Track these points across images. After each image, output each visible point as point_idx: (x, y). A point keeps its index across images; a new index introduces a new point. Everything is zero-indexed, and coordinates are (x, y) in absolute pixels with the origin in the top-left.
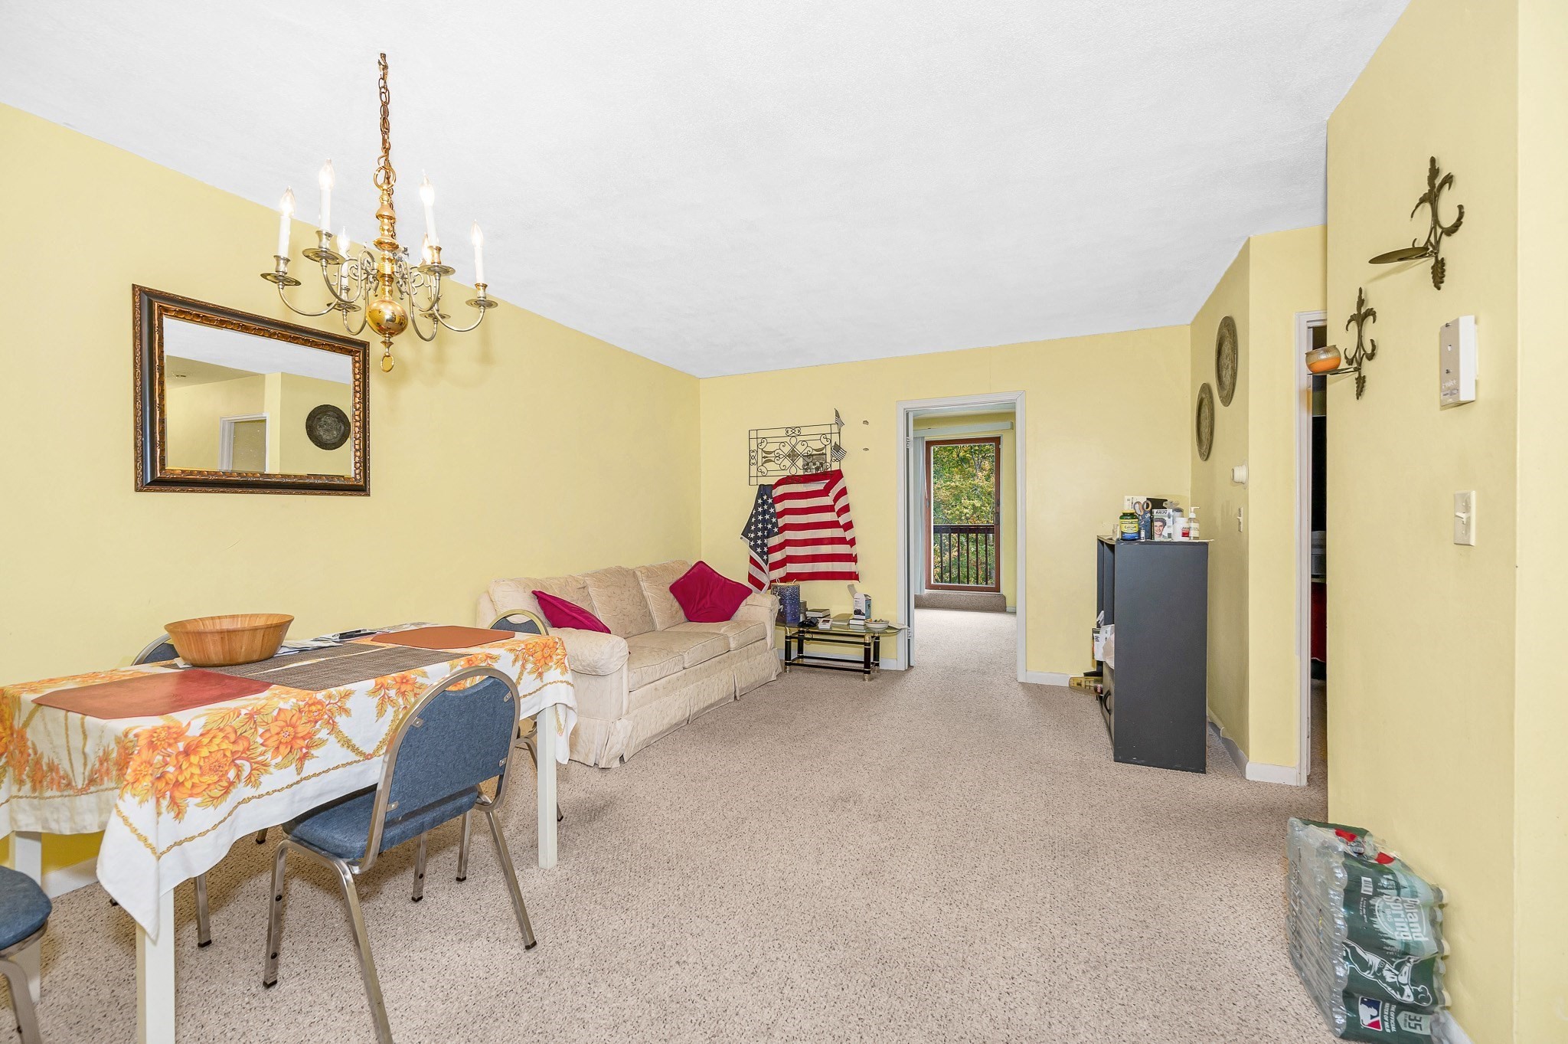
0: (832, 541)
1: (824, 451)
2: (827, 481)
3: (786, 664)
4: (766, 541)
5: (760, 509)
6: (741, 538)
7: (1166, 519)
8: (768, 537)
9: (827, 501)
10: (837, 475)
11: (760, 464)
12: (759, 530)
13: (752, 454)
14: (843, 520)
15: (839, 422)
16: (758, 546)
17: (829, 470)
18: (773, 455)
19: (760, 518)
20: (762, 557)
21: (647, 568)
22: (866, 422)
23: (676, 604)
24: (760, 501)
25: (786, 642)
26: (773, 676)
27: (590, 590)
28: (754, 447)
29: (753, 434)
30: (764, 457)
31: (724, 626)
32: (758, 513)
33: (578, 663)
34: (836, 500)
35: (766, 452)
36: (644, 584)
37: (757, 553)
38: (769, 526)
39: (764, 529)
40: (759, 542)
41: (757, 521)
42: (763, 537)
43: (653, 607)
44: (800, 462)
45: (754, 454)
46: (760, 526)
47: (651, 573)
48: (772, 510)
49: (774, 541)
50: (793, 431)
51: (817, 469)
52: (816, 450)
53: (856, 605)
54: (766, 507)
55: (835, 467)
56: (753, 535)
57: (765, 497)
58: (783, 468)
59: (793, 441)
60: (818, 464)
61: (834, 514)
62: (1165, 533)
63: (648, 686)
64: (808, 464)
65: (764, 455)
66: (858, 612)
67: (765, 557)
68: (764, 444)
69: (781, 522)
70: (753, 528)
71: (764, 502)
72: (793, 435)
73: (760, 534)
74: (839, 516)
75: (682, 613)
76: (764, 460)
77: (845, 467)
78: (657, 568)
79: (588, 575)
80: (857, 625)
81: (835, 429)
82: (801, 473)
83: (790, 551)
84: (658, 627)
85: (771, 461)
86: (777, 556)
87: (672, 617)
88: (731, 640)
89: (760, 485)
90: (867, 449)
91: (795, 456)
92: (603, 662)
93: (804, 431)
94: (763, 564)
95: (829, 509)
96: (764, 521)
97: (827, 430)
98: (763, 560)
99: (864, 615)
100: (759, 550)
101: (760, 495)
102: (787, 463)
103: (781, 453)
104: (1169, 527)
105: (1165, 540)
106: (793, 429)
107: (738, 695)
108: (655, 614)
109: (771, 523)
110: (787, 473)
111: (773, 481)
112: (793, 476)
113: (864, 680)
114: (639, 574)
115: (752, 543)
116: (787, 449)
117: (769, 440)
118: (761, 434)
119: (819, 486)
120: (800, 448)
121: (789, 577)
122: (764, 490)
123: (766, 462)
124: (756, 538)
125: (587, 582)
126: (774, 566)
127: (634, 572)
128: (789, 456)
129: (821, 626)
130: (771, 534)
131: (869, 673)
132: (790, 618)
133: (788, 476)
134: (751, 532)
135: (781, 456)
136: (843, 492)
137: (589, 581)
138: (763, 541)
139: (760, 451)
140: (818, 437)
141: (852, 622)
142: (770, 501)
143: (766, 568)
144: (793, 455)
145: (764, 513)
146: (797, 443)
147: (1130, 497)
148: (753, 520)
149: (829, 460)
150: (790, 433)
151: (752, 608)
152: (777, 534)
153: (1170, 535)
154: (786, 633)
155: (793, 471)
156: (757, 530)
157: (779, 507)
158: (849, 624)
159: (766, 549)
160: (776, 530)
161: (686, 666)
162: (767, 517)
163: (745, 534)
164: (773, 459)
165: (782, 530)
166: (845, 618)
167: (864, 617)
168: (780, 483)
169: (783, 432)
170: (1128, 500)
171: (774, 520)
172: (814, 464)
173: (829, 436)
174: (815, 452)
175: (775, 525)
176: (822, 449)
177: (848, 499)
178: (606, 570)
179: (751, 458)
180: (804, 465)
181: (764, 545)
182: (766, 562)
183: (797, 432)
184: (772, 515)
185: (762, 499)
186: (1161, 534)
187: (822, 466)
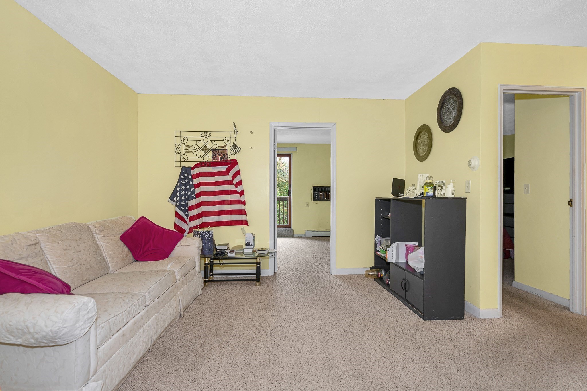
0: (231, 202)
1: (226, 148)
2: (228, 166)
3: (205, 281)
4: (187, 203)
5: (183, 182)
6: (169, 201)
7: (443, 186)
8: (188, 200)
9: (228, 178)
10: (234, 163)
11: (182, 153)
12: (183, 195)
13: (177, 147)
14: (239, 189)
15: (236, 132)
16: (182, 206)
17: (229, 159)
18: (191, 148)
19: (183, 188)
20: (185, 213)
21: (99, 223)
22: (252, 132)
23: (126, 250)
24: (183, 177)
25: (205, 267)
26: (200, 292)
27: (43, 245)
28: (178, 142)
29: (178, 134)
30: (186, 149)
31: (169, 263)
32: (181, 185)
33: (28, 336)
34: (234, 177)
35: (186, 146)
36: (97, 237)
37: (182, 210)
38: (189, 193)
39: (186, 195)
40: (183, 203)
41: (181, 190)
42: (185, 200)
43: (106, 253)
44: (210, 154)
45: (179, 147)
46: (183, 193)
47: (104, 227)
48: (191, 183)
49: (192, 203)
50: (206, 134)
51: (221, 158)
52: (221, 147)
53: (247, 240)
54: (187, 181)
55: (233, 157)
56: (178, 199)
57: (186, 175)
58: (199, 157)
59: (206, 140)
60: (222, 155)
61: (234, 186)
62: (443, 192)
63: (117, 334)
64: (215, 155)
65: (185, 148)
66: (248, 244)
67: (187, 213)
68: (185, 141)
69: (197, 191)
70: (178, 194)
71: (186, 178)
72: (206, 136)
73: (183, 198)
74: (236, 187)
75: (130, 256)
76: (185, 151)
77: (239, 157)
78: (109, 223)
79: (39, 232)
80: (248, 252)
81: (233, 135)
82: (211, 160)
83: (204, 209)
84: (111, 269)
85: (190, 152)
86: (194, 212)
87: (123, 260)
88: (177, 273)
89: (183, 167)
90: (252, 148)
91: (207, 149)
92: (66, 330)
93: (212, 135)
94: (185, 218)
95: (230, 183)
96: (185, 190)
97: (228, 135)
98: (186, 215)
99: (251, 245)
100: (183, 208)
101: (182, 173)
102: (201, 153)
103: (197, 147)
104: (444, 190)
105: (442, 197)
106: (206, 132)
107: (182, 313)
108: (108, 260)
109: (190, 191)
110: (201, 160)
111: (192, 165)
112: (206, 162)
113: (256, 285)
114: (92, 228)
115: (178, 204)
116: (201, 145)
117: (189, 138)
118: (183, 134)
119: (223, 169)
120: (210, 145)
121: (204, 225)
122: (185, 170)
123: (187, 152)
124: (181, 201)
125: (39, 238)
126: (192, 219)
127: (88, 227)
128: (203, 149)
129: (229, 255)
130: (190, 198)
131: (259, 281)
132: (207, 251)
133: (202, 162)
134: (177, 197)
135: (197, 149)
136: (238, 173)
137: (41, 237)
138: (185, 202)
139: (182, 145)
140: (222, 139)
141: (245, 250)
142: (190, 177)
143: (187, 220)
144: (205, 149)
145: (185, 185)
146: (208, 142)
147: (421, 175)
148: (178, 189)
149: (229, 153)
150: (203, 135)
151: (185, 247)
152: (194, 198)
153: (444, 194)
154: (205, 261)
155: (206, 159)
156: (181, 195)
157: (196, 181)
158: (243, 252)
159: (187, 208)
160: (193, 195)
161: (147, 303)
162: (188, 187)
163: (171, 198)
164: (192, 151)
165: (198, 195)
166: (240, 248)
167: (252, 247)
168: (196, 166)
169: (199, 134)
170: (421, 176)
171: (192, 189)
172: (220, 155)
173: (229, 139)
174: (220, 148)
175: (193, 192)
176: (224, 147)
177: (242, 177)
178: (61, 226)
179: (176, 149)
180: (213, 156)
181: (186, 205)
182: (187, 216)
183: (208, 135)
184: (191, 186)
185: (184, 176)
186: (440, 194)
187: (224, 157)
